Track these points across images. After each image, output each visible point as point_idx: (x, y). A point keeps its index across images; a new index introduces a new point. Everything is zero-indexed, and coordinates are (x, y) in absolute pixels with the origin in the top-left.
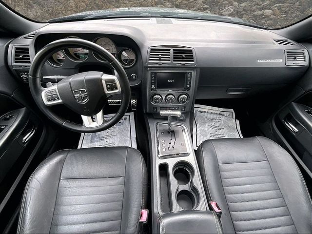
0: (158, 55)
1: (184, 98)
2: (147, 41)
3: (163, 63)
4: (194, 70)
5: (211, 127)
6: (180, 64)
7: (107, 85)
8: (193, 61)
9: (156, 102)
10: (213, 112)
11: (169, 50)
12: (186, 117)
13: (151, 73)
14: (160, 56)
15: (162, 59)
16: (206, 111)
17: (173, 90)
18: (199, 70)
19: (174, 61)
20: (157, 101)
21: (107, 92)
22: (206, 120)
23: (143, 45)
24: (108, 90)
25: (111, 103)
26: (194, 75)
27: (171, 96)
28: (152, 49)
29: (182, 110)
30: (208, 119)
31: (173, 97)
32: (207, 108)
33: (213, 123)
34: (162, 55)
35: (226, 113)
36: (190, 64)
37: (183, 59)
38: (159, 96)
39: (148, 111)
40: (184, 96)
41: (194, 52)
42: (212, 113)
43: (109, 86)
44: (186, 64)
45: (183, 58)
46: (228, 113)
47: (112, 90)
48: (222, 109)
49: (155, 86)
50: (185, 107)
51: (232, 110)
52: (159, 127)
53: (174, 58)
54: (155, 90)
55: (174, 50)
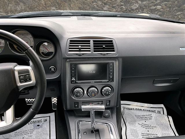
0: (78, 46)
1: (107, 91)
2: (67, 33)
3: (83, 54)
4: (115, 60)
5: (143, 125)
6: (101, 54)
7: (19, 76)
8: (114, 51)
9: (77, 96)
10: (142, 108)
11: (89, 41)
12: (112, 113)
13: (71, 65)
14: (80, 47)
15: (81, 50)
16: (135, 108)
17: (95, 82)
18: (121, 60)
19: (94, 51)
20: (78, 94)
21: (19, 84)
22: (135, 118)
23: (62, 37)
24: (21, 82)
25: (29, 103)
26: (116, 66)
27: (94, 88)
28: (71, 41)
29: (107, 105)
30: (138, 117)
31: (96, 90)
32: (135, 105)
33: (143, 122)
34: (82, 46)
35: (157, 110)
36: (111, 54)
37: (104, 50)
38: (80, 89)
39: (68, 107)
40: (107, 88)
41: (114, 42)
42: (141, 110)
43: (22, 77)
44: (107, 54)
45: (104, 48)
46: (159, 110)
47: (26, 82)
48: (152, 105)
49: (75, 78)
50: (110, 101)
51: (162, 106)
52: (81, 126)
53: (94, 49)
54: (76, 83)
55: (94, 41)
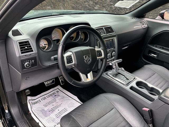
3: (103, 36)
4: (115, 37)
6: (110, 34)
8: (113, 32)
11: (103, 28)
15: (102, 34)
17: (109, 50)
18: (117, 36)
19: (107, 33)
26: (115, 39)
41: (112, 27)
44: (112, 34)
45: (109, 31)
55: (105, 28)
